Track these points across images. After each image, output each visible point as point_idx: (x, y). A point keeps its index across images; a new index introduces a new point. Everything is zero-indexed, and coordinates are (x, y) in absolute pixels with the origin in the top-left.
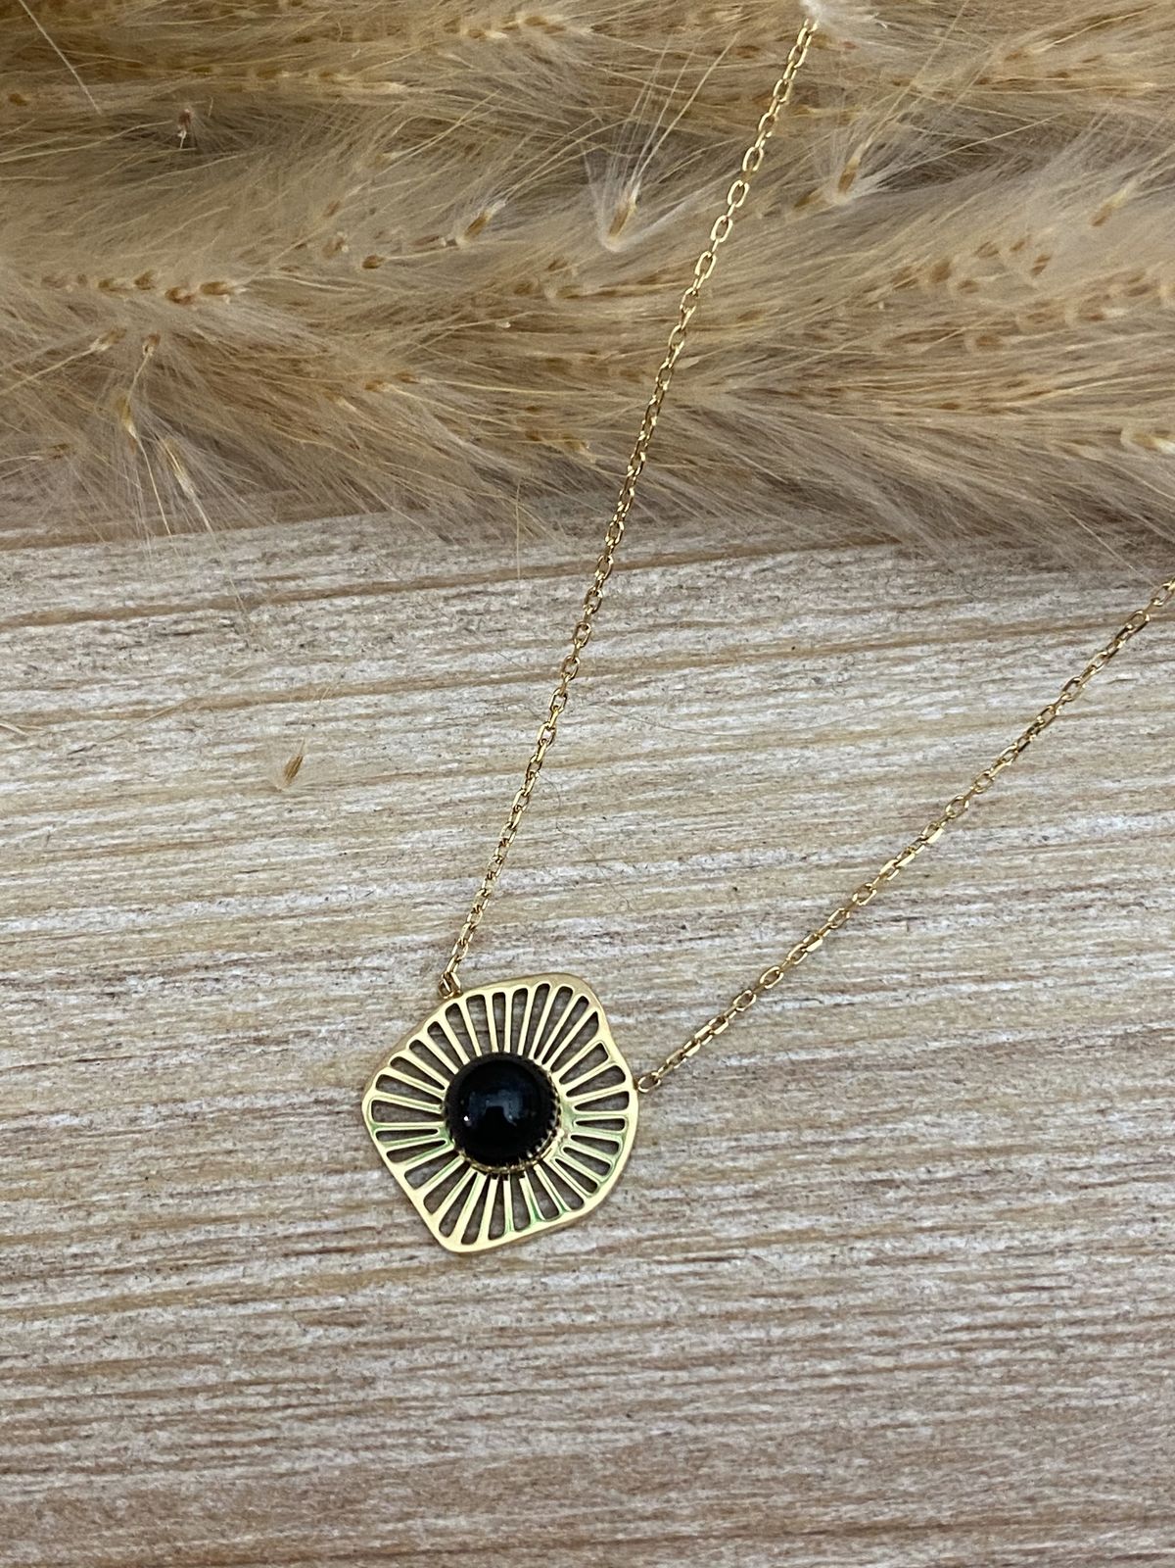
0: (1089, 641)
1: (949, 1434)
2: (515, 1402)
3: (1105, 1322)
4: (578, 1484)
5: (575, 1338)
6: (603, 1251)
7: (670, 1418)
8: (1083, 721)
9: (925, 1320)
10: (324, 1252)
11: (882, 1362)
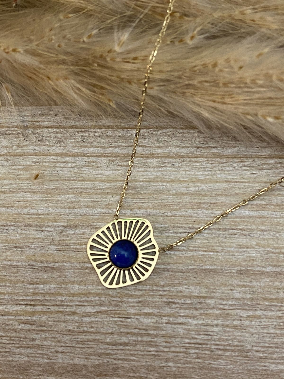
0: (245, 162)
1: (180, 370)
2: (71, 349)
3: (224, 346)
4: (84, 372)
5: (88, 334)
6: (98, 312)
7: (110, 358)
8: (241, 184)
9: (178, 340)
10: (26, 305)
11: (166, 350)
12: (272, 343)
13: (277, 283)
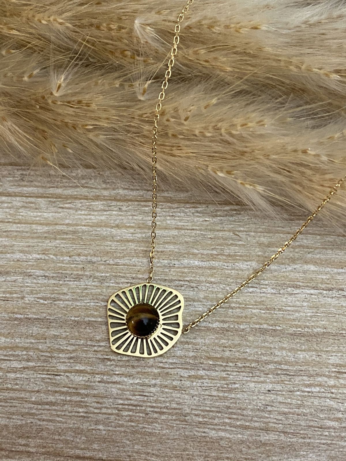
0: (198, 208)
1: (110, 434)
3: (161, 408)
4: (4, 433)
5: (12, 392)
6: (24, 368)
7: (33, 418)
8: (193, 231)
9: (111, 400)
11: (96, 411)
12: (213, 407)
13: (223, 341)
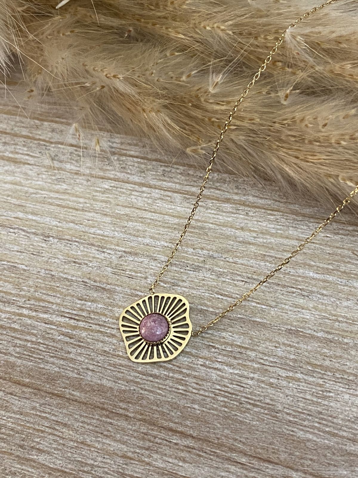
1: (204, 415)
2: (102, 370)
3: (255, 401)
4: (109, 395)
5: (122, 359)
7: (137, 387)
8: (312, 244)
9: (209, 384)
10: (71, 318)
11: (194, 391)
12: (305, 410)
13: (326, 350)
